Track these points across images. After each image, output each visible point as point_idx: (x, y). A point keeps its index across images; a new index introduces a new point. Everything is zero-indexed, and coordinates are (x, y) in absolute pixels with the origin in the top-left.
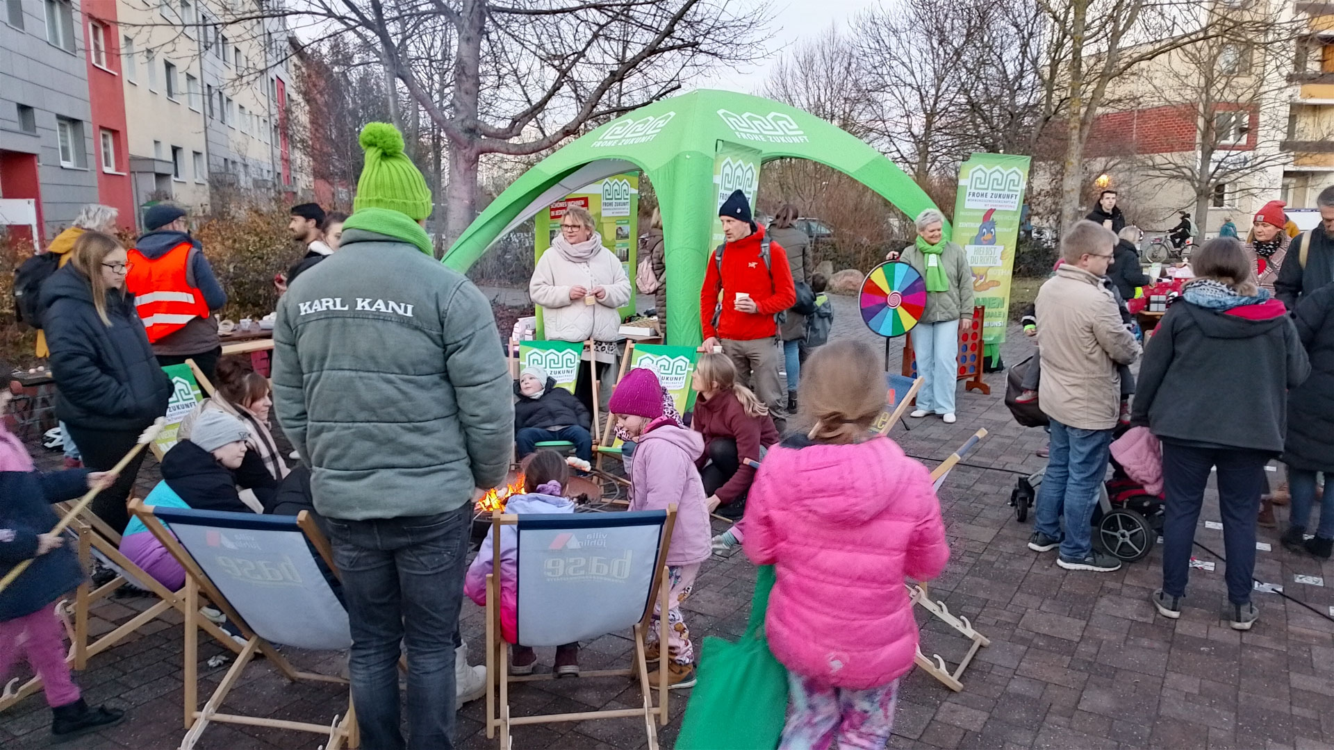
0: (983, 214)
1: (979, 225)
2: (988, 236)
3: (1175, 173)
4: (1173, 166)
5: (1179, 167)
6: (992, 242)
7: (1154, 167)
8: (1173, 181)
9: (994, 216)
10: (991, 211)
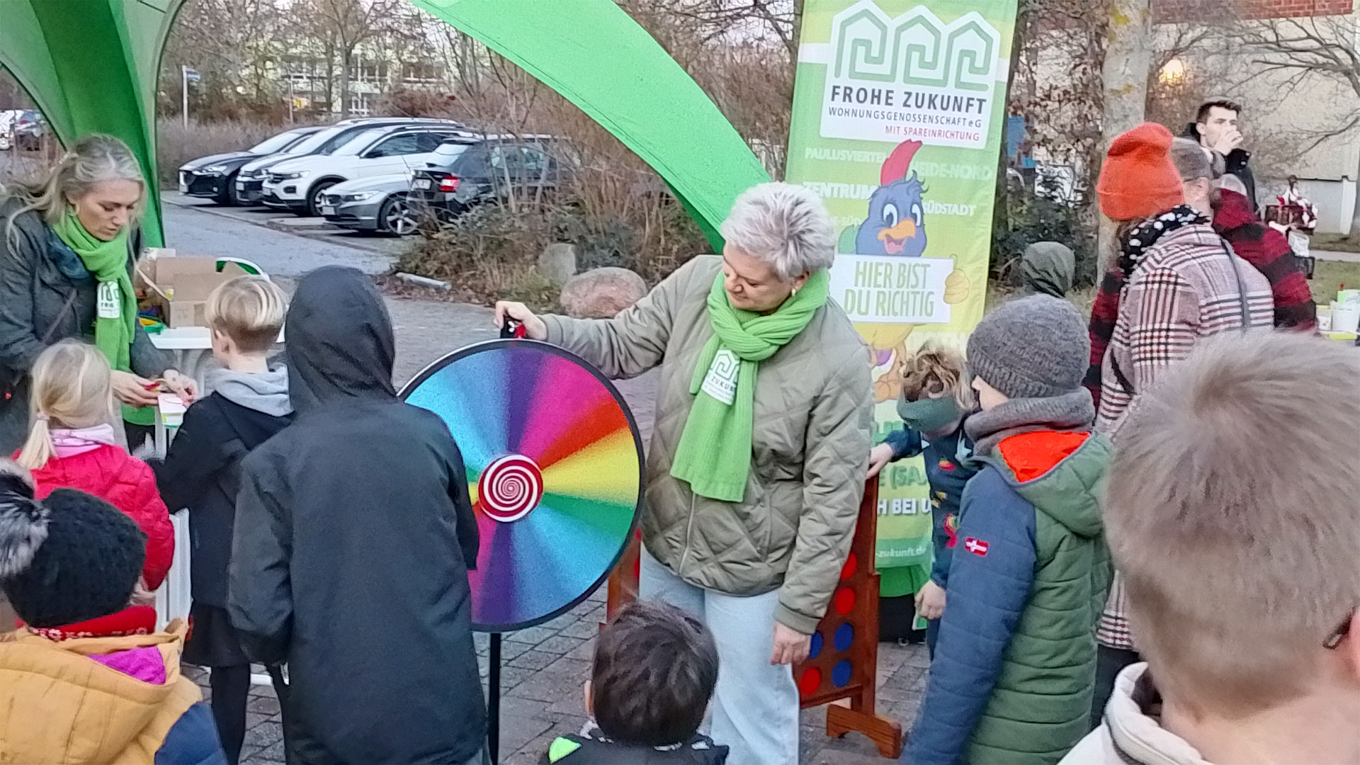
0: (882, 157)
1: (866, 192)
2: (903, 229)
3: (1321, 60)
4: (1316, 45)
5: (1326, 46)
6: (916, 246)
7: (1278, 45)
8: (1316, 75)
9: (919, 166)
10: (907, 150)
